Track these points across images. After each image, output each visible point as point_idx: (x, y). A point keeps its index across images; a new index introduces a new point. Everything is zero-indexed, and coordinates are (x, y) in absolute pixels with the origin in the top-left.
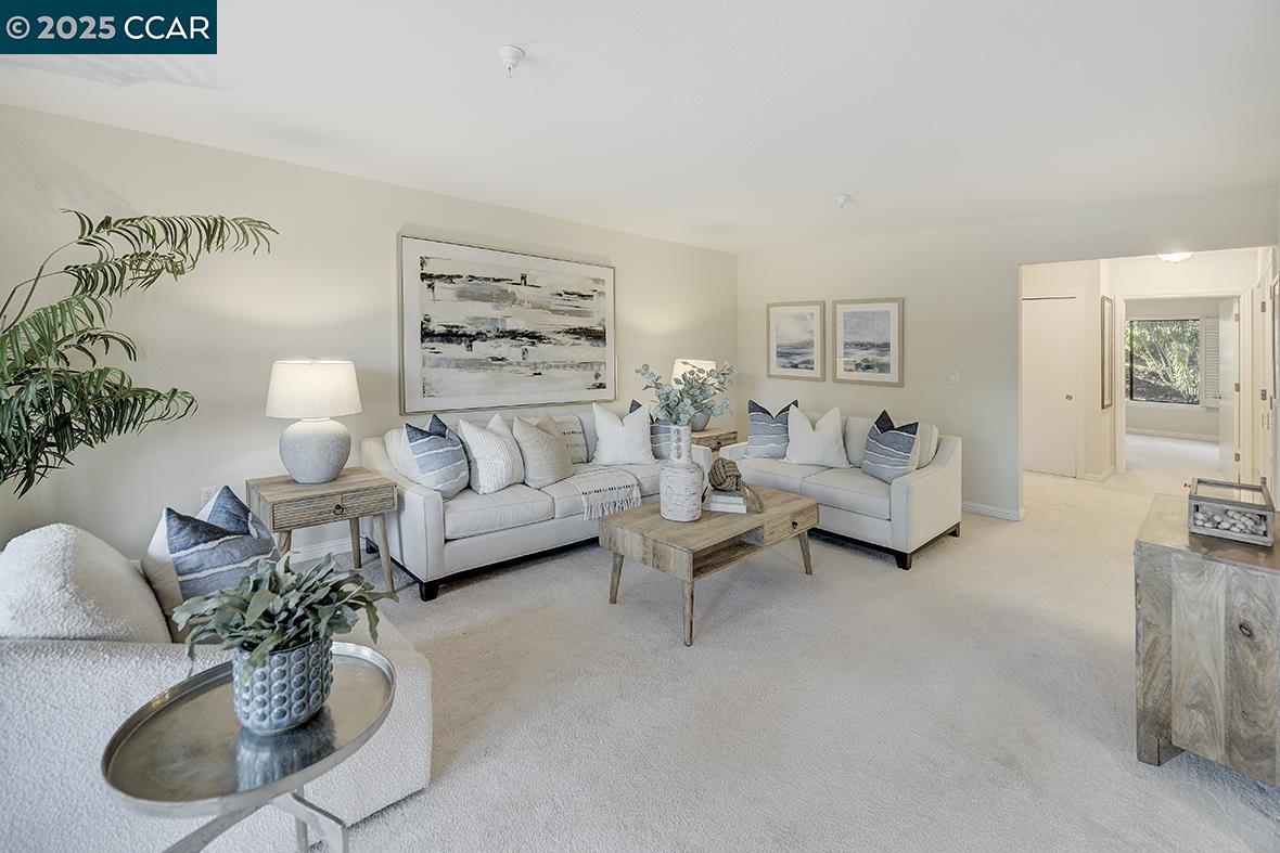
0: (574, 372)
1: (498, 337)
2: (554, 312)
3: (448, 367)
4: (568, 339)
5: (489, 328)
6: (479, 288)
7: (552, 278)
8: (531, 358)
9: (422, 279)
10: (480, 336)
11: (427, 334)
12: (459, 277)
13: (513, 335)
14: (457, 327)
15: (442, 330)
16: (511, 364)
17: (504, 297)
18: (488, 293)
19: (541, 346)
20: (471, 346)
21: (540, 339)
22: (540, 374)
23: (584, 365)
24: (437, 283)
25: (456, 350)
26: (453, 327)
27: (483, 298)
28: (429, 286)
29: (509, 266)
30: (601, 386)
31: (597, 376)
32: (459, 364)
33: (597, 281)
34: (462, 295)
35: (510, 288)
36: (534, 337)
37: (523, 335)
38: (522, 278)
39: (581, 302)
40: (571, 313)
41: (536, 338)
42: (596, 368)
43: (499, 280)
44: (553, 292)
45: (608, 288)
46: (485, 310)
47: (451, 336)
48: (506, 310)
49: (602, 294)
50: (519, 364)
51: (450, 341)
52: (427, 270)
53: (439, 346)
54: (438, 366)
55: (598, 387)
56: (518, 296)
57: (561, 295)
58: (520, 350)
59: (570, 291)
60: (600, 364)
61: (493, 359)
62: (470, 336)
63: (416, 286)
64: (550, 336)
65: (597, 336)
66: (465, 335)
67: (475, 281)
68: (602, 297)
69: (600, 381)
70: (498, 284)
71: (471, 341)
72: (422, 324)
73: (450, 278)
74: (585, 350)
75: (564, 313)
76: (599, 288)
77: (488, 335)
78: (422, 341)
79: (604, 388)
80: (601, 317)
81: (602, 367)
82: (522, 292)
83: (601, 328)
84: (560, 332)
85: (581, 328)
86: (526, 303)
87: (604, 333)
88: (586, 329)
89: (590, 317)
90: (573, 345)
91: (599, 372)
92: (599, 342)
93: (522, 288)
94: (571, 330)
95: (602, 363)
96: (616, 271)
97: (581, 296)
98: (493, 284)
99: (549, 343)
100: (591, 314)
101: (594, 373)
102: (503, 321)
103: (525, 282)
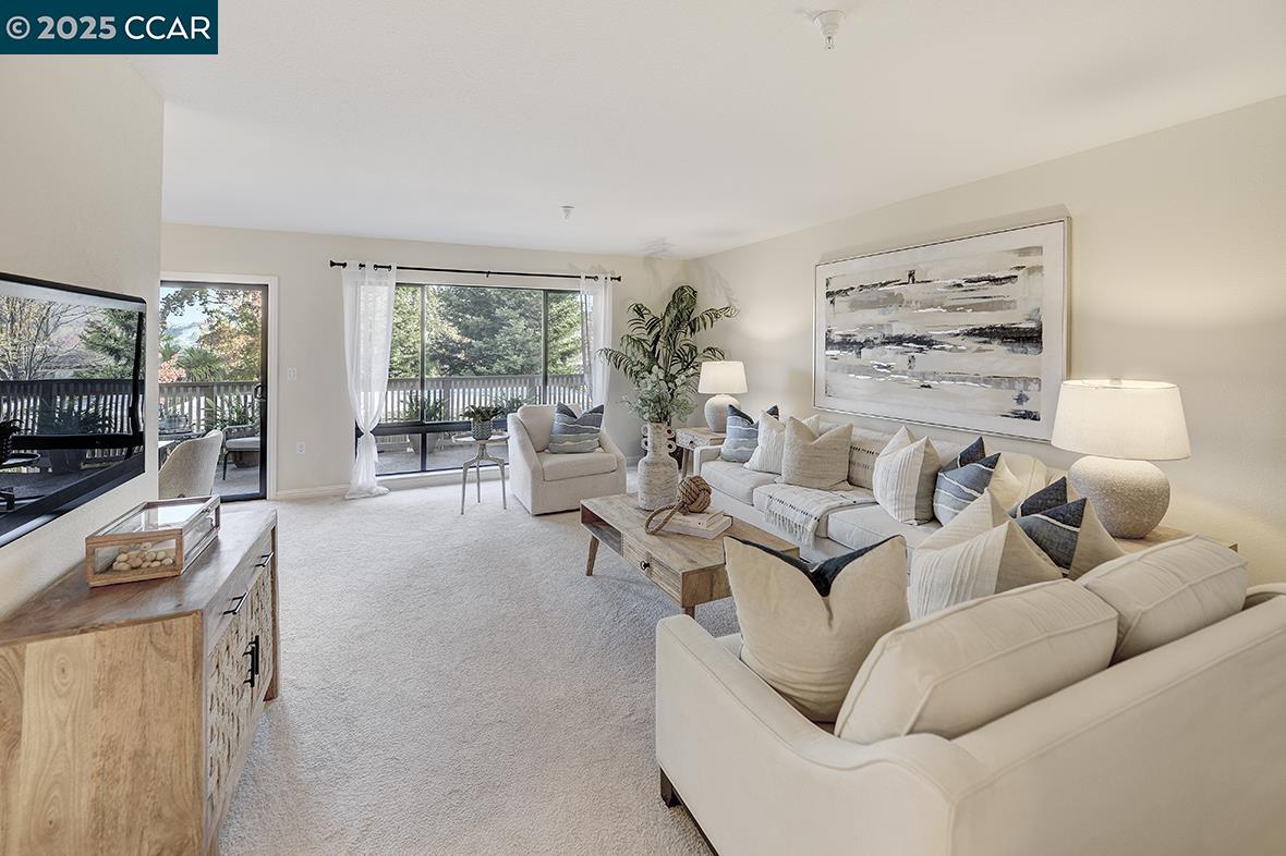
0: (978, 389)
1: (884, 343)
2: (952, 309)
3: (842, 372)
4: (972, 343)
5: (876, 335)
6: (867, 296)
7: (947, 266)
8: (918, 367)
9: (827, 297)
10: (868, 343)
11: (829, 344)
12: (852, 289)
13: (899, 340)
14: (851, 335)
15: (840, 338)
16: (895, 373)
17: (891, 301)
18: (876, 299)
19: (932, 353)
20: (860, 352)
21: (930, 343)
22: (929, 387)
23: (995, 380)
24: (837, 299)
25: (848, 356)
26: (847, 335)
27: (872, 305)
28: (831, 302)
29: (895, 266)
30: (1030, 416)
31: (1021, 399)
32: (850, 370)
33: (1024, 252)
34: (855, 305)
35: (897, 290)
36: (924, 342)
37: (912, 340)
38: (910, 275)
39: (994, 290)
40: (976, 308)
41: (925, 343)
42: (1019, 386)
43: (885, 284)
44: (950, 282)
45: (1052, 260)
46: (873, 316)
47: (846, 343)
48: (893, 313)
49: (1036, 270)
50: (904, 373)
51: (844, 349)
52: (830, 288)
53: (835, 352)
54: (836, 371)
55: (1024, 417)
56: (905, 297)
57: (959, 285)
58: (906, 358)
59: (974, 276)
60: (1027, 381)
61: (880, 366)
62: (860, 343)
63: (824, 301)
64: (945, 340)
65: (1029, 338)
66: (855, 343)
67: (864, 290)
68: (1036, 277)
69: (1026, 407)
70: (885, 288)
71: (860, 349)
72: (828, 334)
73: (845, 292)
74: (1000, 358)
75: (965, 308)
76: (1029, 261)
77: (876, 342)
78: (827, 349)
79: (1035, 419)
80: (1033, 305)
81: (1033, 386)
82: (911, 291)
83: (1033, 325)
84: (958, 335)
85: (991, 328)
86: (914, 303)
87: (1040, 332)
88: (1003, 328)
89: (1009, 308)
90: (979, 350)
91: (1024, 392)
92: (1027, 346)
93: (911, 287)
94: (975, 330)
95: (1031, 380)
96: (1075, 224)
97: (995, 280)
98: (881, 289)
99: (942, 349)
100: (1012, 305)
101: (1016, 394)
102: (889, 326)
103: (913, 280)
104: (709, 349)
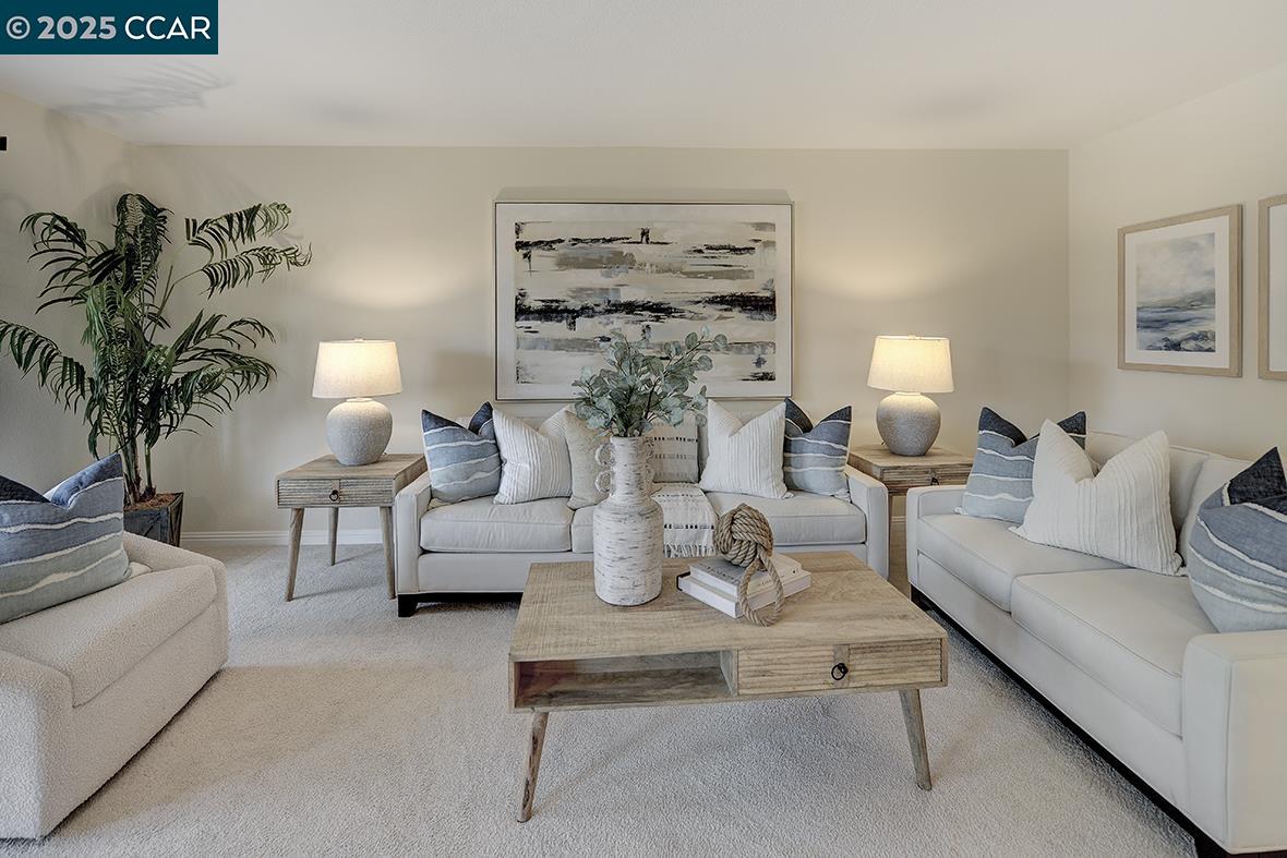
0: (721, 356)
1: (609, 311)
2: (692, 275)
3: (546, 349)
4: (712, 310)
5: (598, 301)
6: (582, 252)
7: (683, 229)
8: (654, 338)
9: (517, 248)
10: (585, 311)
11: (522, 312)
12: (560, 241)
13: (630, 308)
14: (557, 301)
15: (539, 305)
17: (619, 261)
18: (597, 258)
19: (669, 321)
20: (574, 323)
21: (669, 312)
23: (739, 347)
24: (535, 252)
25: (556, 329)
26: (552, 301)
27: (590, 264)
28: (525, 256)
29: (624, 221)
30: (767, 377)
31: (759, 362)
32: (559, 345)
33: (761, 226)
34: (565, 263)
35: (626, 249)
36: (660, 310)
37: (646, 307)
39: (733, 259)
40: (717, 275)
41: (663, 311)
42: (758, 350)
43: (610, 241)
44: (688, 248)
45: (781, 236)
46: (593, 278)
47: (550, 312)
48: (620, 277)
49: (770, 244)
51: (548, 319)
52: (523, 238)
53: (534, 324)
54: (535, 348)
55: (762, 379)
56: (636, 258)
57: (700, 251)
58: (639, 328)
59: (715, 243)
60: (764, 345)
61: (600, 339)
62: (573, 311)
63: (510, 254)
64: (685, 308)
65: (762, 305)
66: (566, 310)
67: (580, 245)
68: (770, 251)
69: (764, 369)
70: (609, 245)
71: (574, 318)
72: (517, 299)
73: (549, 244)
74: (739, 326)
75: (707, 275)
76: (764, 236)
77: (597, 309)
78: (517, 319)
79: (771, 379)
80: (768, 277)
81: (769, 350)
82: (643, 252)
83: (768, 294)
84: (699, 302)
85: (733, 295)
86: (648, 266)
87: (774, 300)
88: (742, 296)
89: (748, 278)
90: (720, 318)
91: (762, 356)
92: (763, 313)
93: (643, 248)
94: (717, 297)
95: (767, 344)
96: (796, 208)
97: (734, 250)
98: (603, 245)
99: (681, 317)
100: (750, 274)
101: (755, 358)
102: (616, 291)
103: (647, 239)
104: (241, 322)
